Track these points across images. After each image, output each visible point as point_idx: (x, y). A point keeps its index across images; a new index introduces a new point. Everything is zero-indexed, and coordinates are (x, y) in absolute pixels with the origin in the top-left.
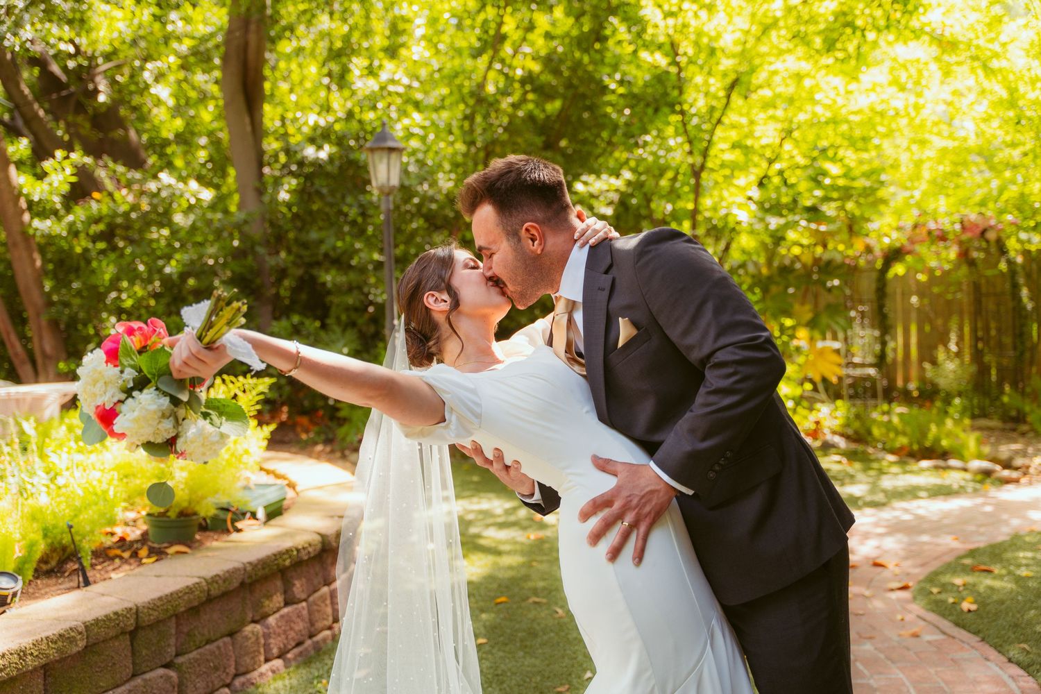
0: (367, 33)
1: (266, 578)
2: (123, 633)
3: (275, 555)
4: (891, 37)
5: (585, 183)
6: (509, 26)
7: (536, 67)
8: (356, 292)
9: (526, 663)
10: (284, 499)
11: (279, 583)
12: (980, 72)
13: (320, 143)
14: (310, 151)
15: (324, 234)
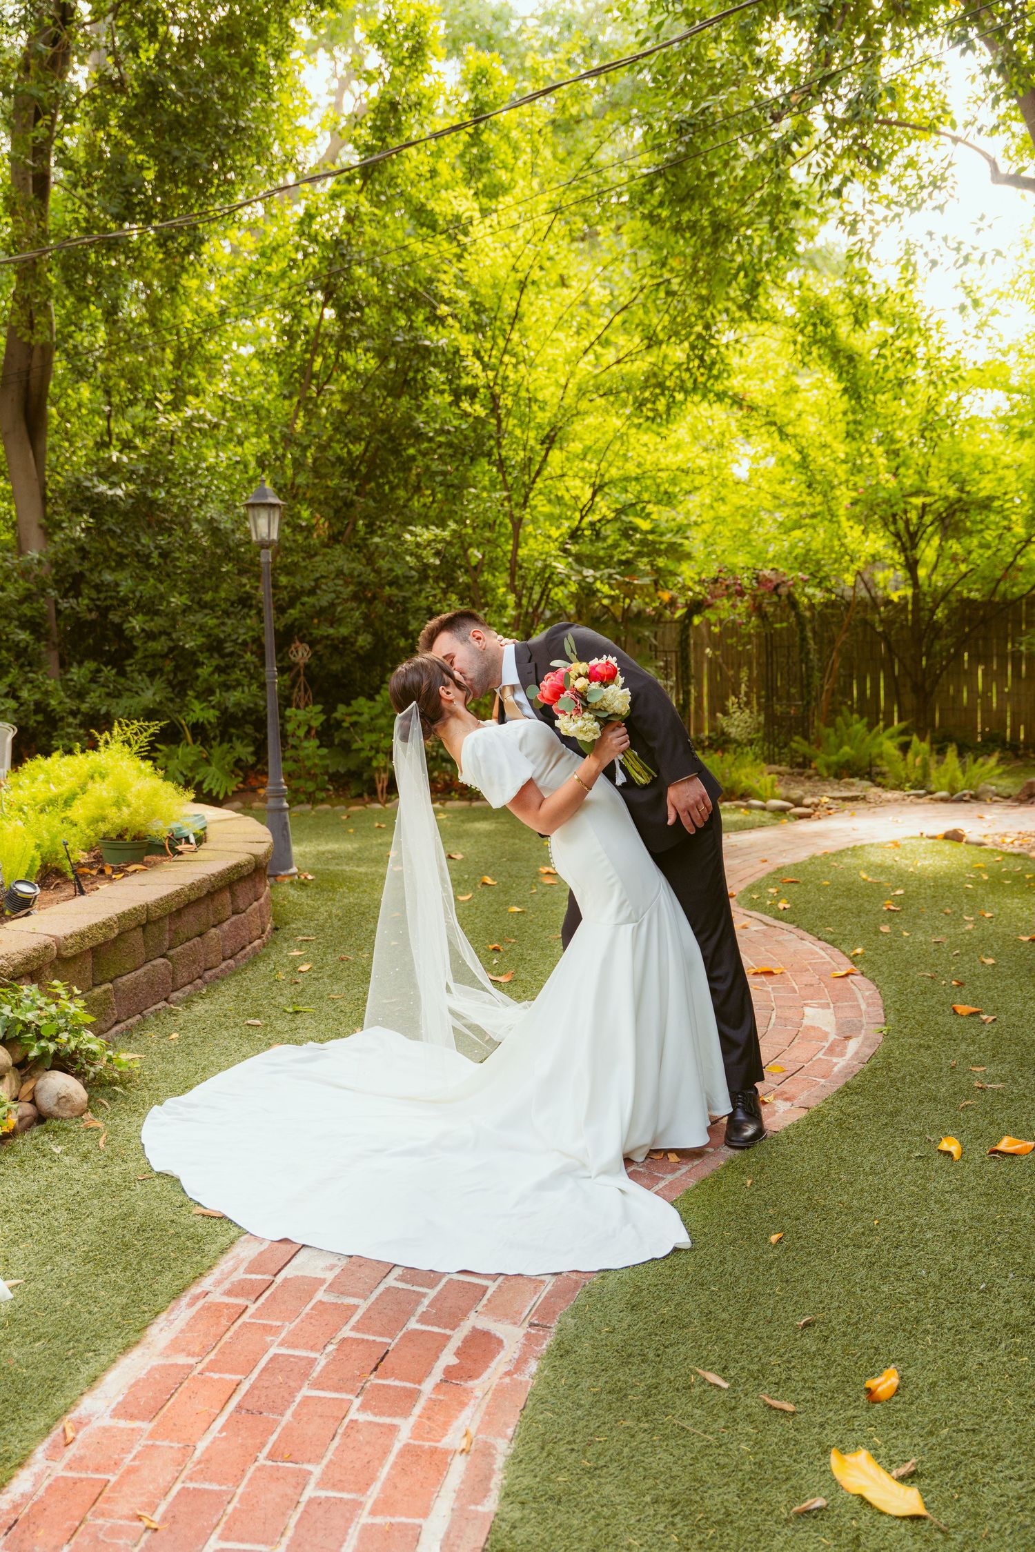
1: (220, 890)
2: (139, 925)
4: (697, 398)
5: (412, 533)
8: (163, 638)
10: (206, 828)
11: (229, 895)
12: (776, 435)
13: (114, 478)
14: (103, 488)
15: (120, 576)
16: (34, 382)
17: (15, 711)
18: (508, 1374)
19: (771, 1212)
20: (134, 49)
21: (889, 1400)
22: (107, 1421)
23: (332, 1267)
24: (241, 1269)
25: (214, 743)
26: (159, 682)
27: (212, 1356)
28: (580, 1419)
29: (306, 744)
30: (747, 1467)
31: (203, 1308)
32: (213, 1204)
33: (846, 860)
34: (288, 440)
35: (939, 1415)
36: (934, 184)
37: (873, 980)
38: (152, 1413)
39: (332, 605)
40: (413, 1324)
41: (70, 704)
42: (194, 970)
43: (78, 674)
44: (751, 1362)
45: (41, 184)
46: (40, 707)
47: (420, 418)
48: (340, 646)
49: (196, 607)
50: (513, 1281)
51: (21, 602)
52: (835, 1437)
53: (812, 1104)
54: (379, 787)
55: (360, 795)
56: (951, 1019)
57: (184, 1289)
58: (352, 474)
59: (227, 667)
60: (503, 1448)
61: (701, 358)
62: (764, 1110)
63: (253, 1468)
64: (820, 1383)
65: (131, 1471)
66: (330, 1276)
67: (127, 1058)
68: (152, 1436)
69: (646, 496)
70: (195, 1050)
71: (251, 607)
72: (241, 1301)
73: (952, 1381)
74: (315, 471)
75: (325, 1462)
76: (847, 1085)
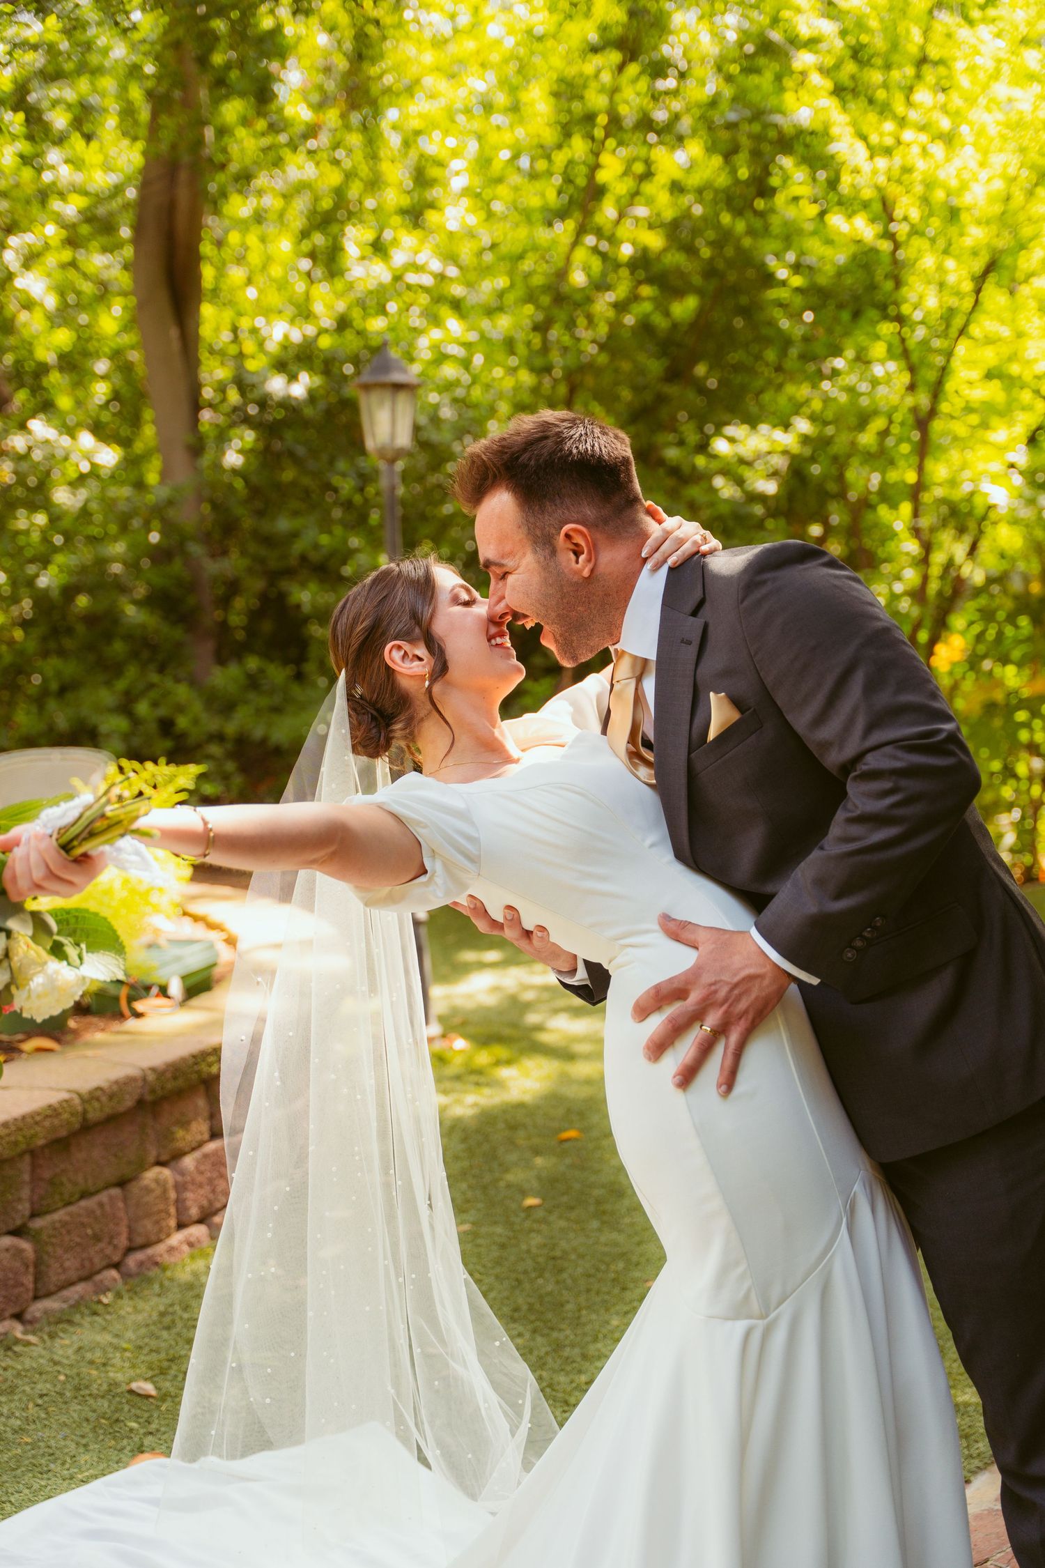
0: (374, 184)
3: (194, 1056)
6: (611, 170)
7: (654, 241)
9: (603, 1239)
10: (215, 965)
11: (201, 1102)
13: (291, 368)
14: (278, 384)
15: (300, 522)
42: (102, 1251)
43: (232, 676)
47: (768, 248)
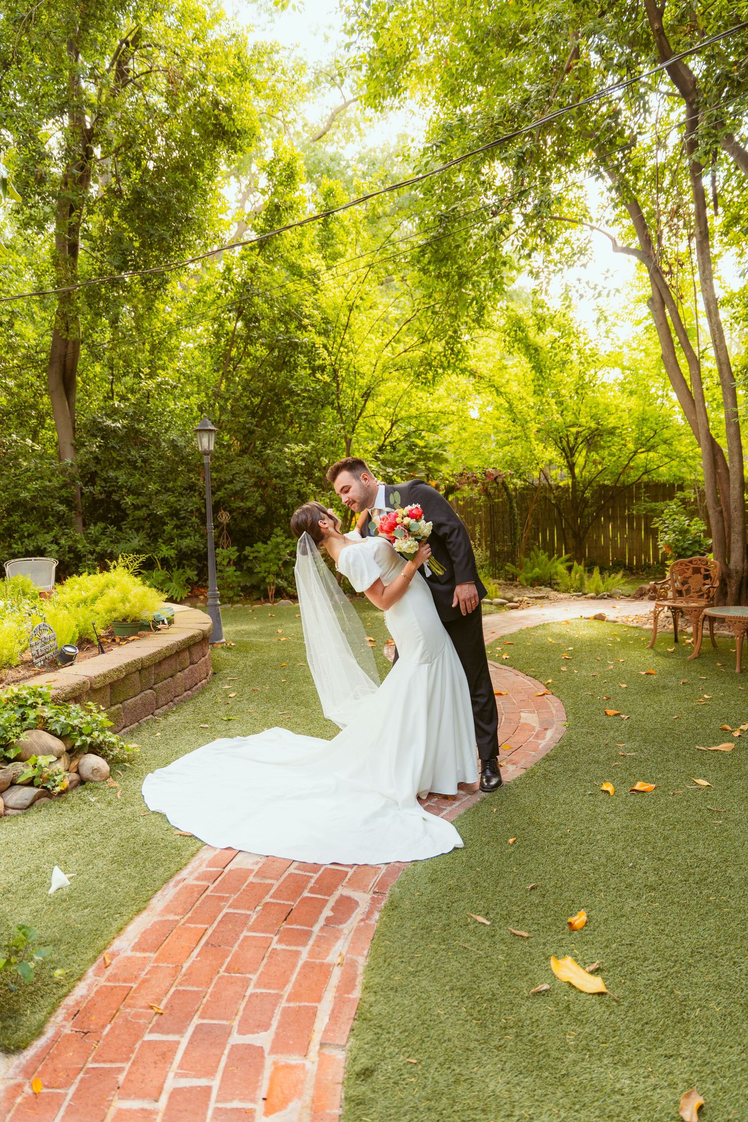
1: (183, 651)
2: (137, 670)
4: (450, 372)
5: (288, 447)
8: (144, 509)
10: (173, 615)
12: (494, 392)
13: (116, 417)
14: (109, 422)
15: (118, 473)
16: (69, 362)
17: (57, 551)
18: (362, 920)
19: (508, 826)
20: (128, 174)
21: (582, 929)
22: (129, 953)
23: (257, 863)
24: (204, 865)
25: (174, 569)
26: (142, 534)
27: (189, 915)
28: (405, 944)
29: (228, 569)
30: (503, 969)
31: (182, 888)
32: (186, 829)
33: (539, 632)
34: (217, 395)
35: (610, 937)
36: (580, 252)
37: (559, 697)
38: (156, 948)
39: (242, 489)
40: (306, 894)
41: (89, 547)
42: (169, 696)
43: (94, 530)
44: (502, 910)
45: (73, 249)
46: (71, 549)
47: (293, 383)
48: (247, 513)
49: (163, 491)
50: (363, 868)
51: (61, 488)
52: (552, 951)
53: (528, 766)
54: (270, 594)
55: (259, 599)
56: (604, 718)
57: (171, 877)
58: (253, 414)
59: (182, 525)
60: (362, 962)
61: (452, 349)
62: (501, 770)
63: (217, 977)
64: (542, 921)
65: (145, 981)
66: (256, 868)
67: (133, 746)
68: (156, 960)
69: (421, 427)
70: (171, 742)
71: (195, 491)
72: (205, 883)
73: (617, 918)
74: (233, 413)
75: (259, 973)
76: (547, 755)
